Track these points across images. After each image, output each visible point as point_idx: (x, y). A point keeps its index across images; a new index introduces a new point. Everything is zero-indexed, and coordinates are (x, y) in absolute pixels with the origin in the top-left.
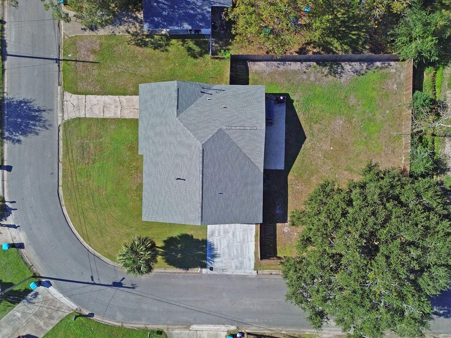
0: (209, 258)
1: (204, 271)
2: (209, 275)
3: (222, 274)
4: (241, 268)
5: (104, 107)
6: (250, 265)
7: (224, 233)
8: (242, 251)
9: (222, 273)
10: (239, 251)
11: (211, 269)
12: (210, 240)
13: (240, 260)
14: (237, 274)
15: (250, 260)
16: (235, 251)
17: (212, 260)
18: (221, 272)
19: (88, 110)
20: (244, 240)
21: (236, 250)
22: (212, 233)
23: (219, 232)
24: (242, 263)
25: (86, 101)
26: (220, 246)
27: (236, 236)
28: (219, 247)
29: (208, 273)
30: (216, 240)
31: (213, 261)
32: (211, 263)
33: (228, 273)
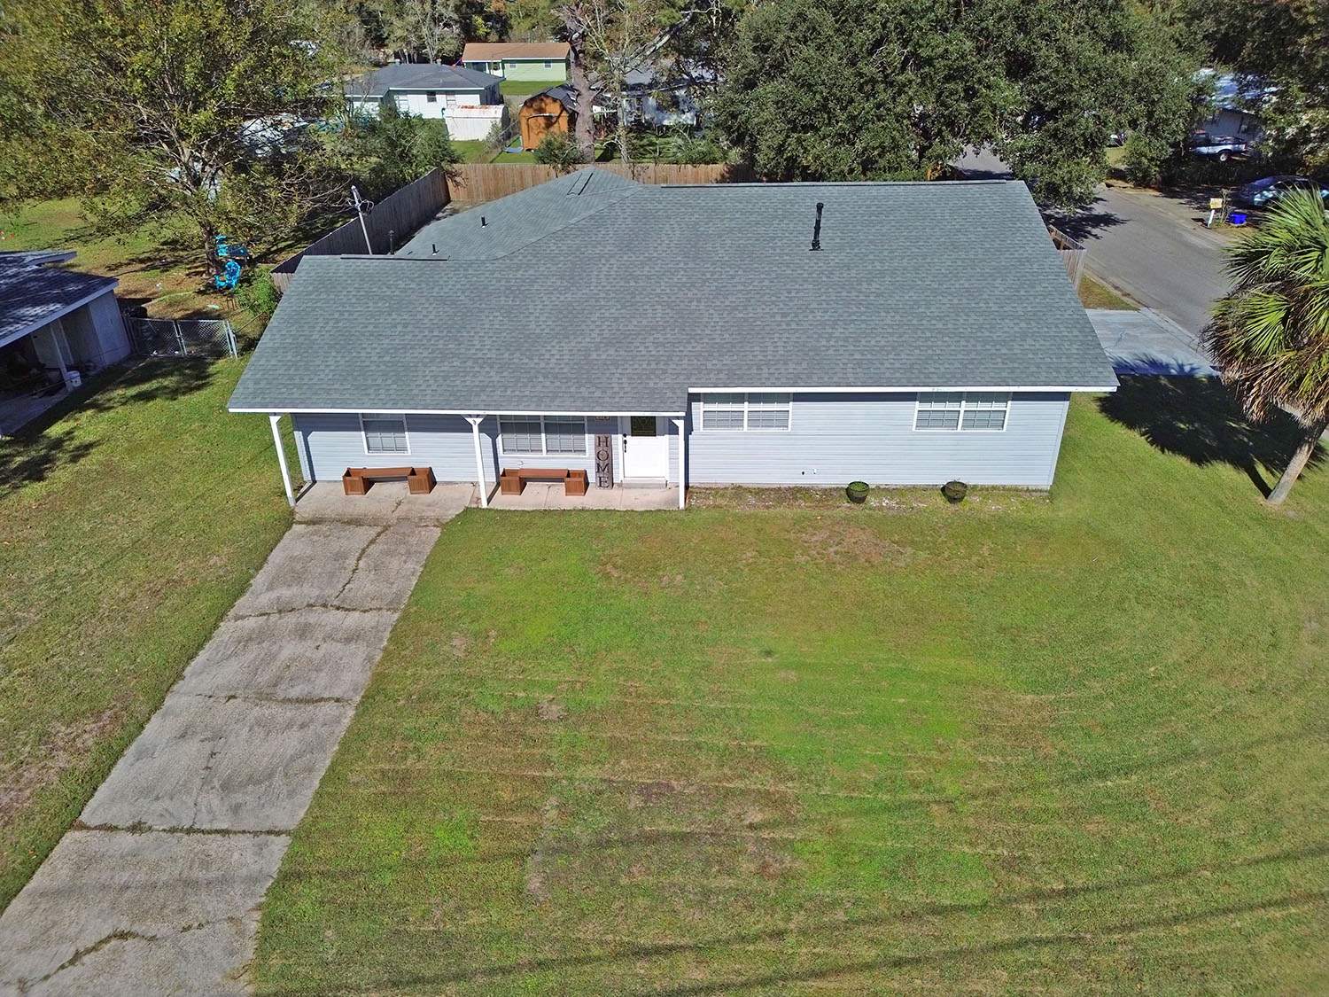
5: (269, 698)
19: (236, 809)
25: (136, 828)
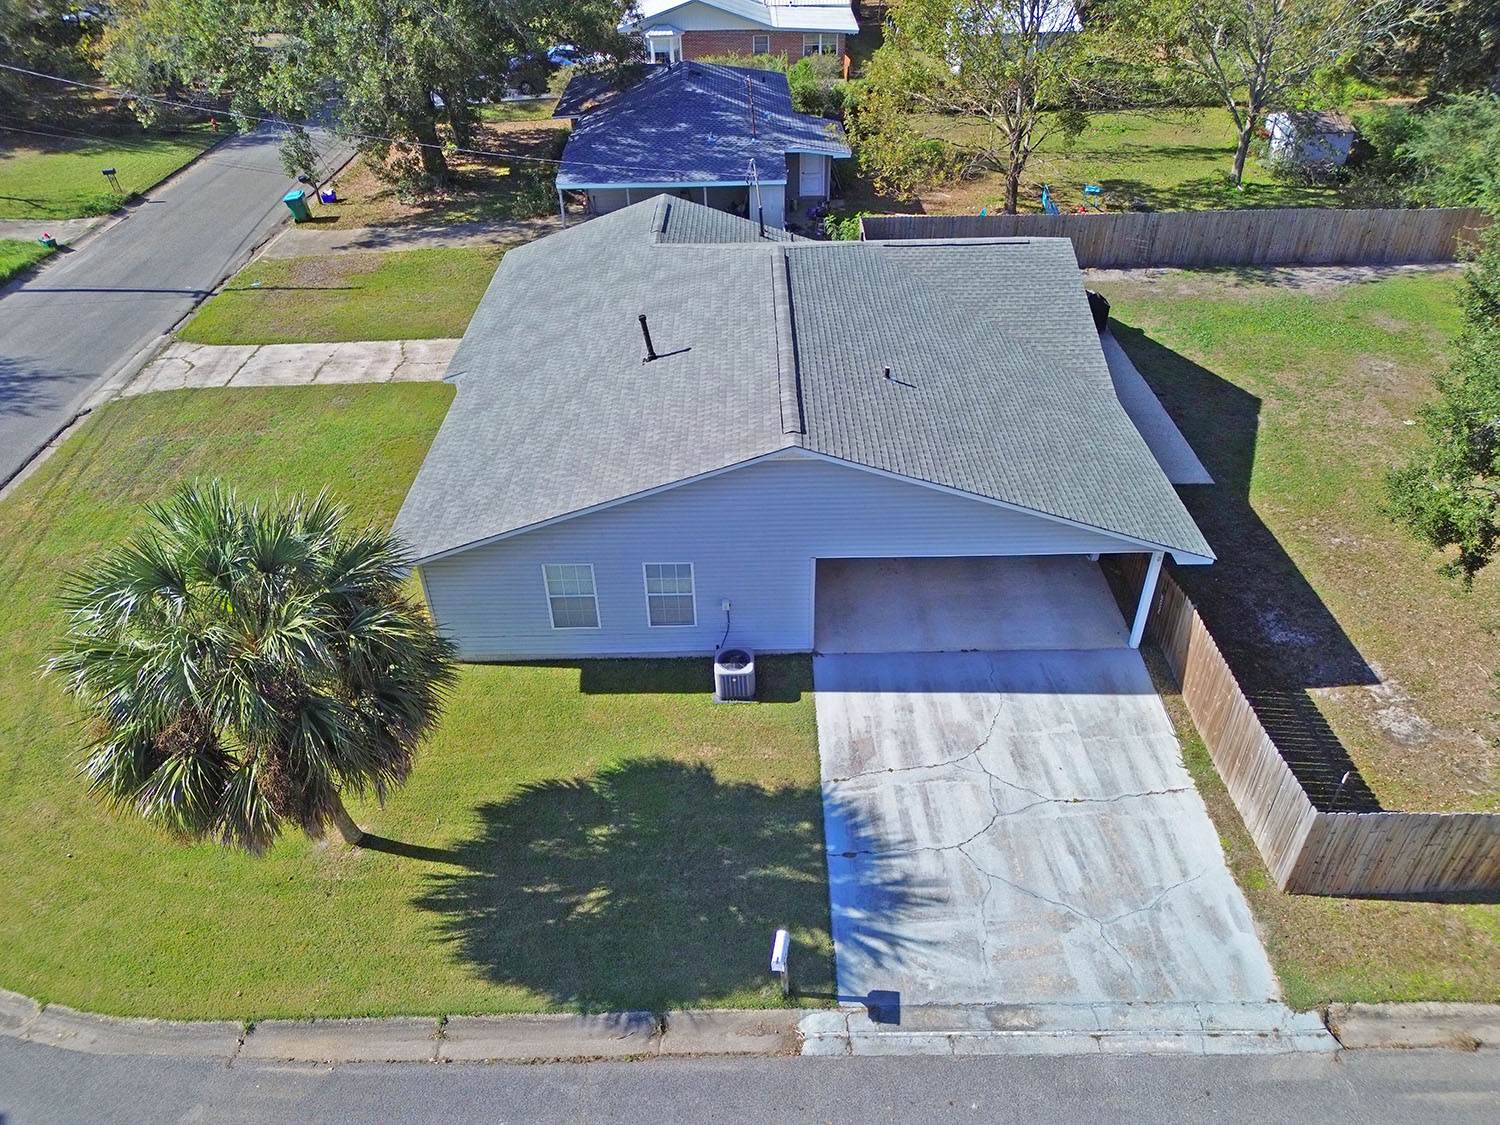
0: (855, 914)
1: (816, 1025)
2: (867, 1070)
3: (991, 1049)
4: (1158, 996)
5: (326, 364)
6: (1236, 959)
7: (947, 748)
8: (1118, 856)
9: (993, 1045)
10: (1100, 860)
11: (884, 1008)
12: (841, 790)
13: (1128, 924)
14: (1140, 1045)
15: (1214, 924)
16: (1067, 863)
17: (882, 926)
18: (975, 1040)
19: (250, 373)
20: (1109, 784)
21: (1073, 853)
22: (855, 751)
23: (908, 746)
24: (1151, 949)
25: (251, 357)
26: (933, 826)
27: (1044, 763)
28: (922, 834)
29: (861, 1047)
30: (891, 793)
31: (892, 940)
32: (874, 953)
33: (1049, 1044)
